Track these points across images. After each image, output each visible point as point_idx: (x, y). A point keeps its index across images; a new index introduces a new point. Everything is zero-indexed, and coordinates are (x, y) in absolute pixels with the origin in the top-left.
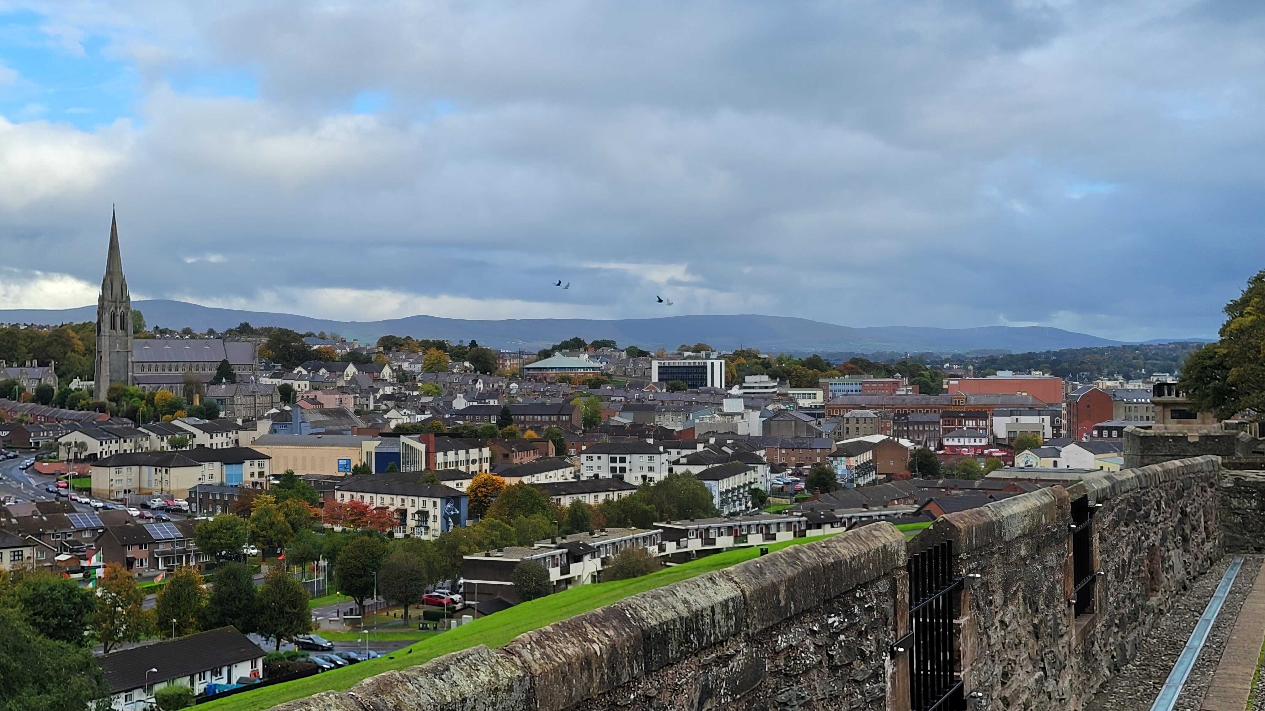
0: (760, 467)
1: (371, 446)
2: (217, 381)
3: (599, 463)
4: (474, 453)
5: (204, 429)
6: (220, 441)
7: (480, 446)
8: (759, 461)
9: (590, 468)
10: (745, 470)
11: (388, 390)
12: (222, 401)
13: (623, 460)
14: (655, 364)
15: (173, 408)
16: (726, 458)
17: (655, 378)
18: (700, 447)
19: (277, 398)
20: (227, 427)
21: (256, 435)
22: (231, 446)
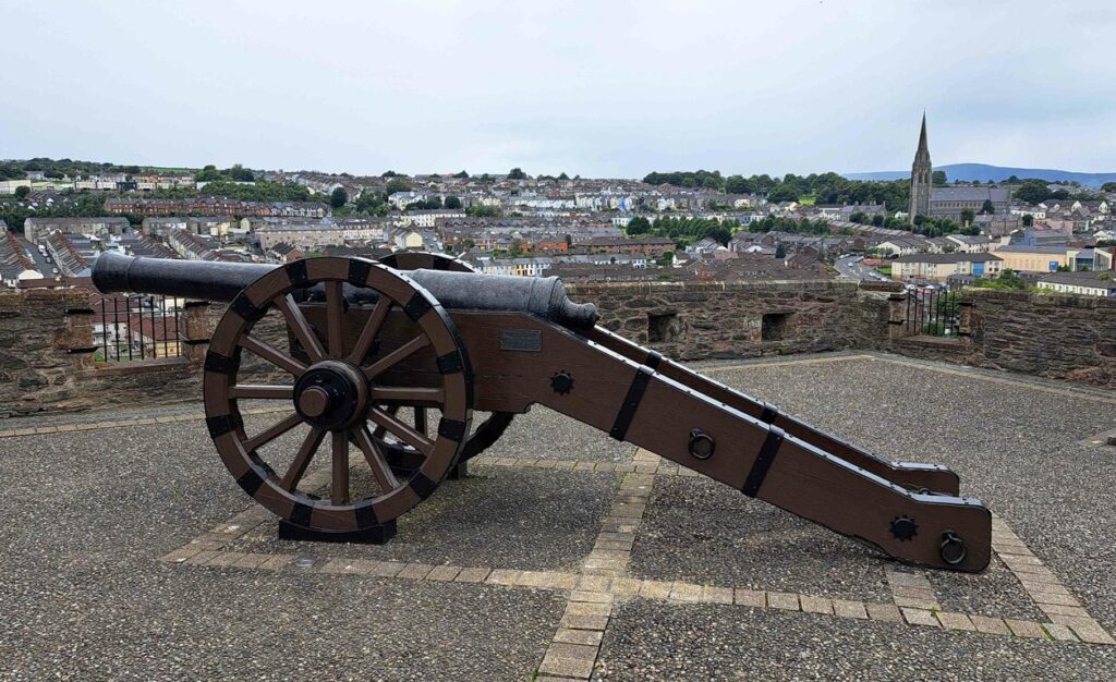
1: (1075, 254)
2: (981, 213)
11: (1101, 218)
12: (983, 224)
15: (951, 228)
19: (1021, 223)
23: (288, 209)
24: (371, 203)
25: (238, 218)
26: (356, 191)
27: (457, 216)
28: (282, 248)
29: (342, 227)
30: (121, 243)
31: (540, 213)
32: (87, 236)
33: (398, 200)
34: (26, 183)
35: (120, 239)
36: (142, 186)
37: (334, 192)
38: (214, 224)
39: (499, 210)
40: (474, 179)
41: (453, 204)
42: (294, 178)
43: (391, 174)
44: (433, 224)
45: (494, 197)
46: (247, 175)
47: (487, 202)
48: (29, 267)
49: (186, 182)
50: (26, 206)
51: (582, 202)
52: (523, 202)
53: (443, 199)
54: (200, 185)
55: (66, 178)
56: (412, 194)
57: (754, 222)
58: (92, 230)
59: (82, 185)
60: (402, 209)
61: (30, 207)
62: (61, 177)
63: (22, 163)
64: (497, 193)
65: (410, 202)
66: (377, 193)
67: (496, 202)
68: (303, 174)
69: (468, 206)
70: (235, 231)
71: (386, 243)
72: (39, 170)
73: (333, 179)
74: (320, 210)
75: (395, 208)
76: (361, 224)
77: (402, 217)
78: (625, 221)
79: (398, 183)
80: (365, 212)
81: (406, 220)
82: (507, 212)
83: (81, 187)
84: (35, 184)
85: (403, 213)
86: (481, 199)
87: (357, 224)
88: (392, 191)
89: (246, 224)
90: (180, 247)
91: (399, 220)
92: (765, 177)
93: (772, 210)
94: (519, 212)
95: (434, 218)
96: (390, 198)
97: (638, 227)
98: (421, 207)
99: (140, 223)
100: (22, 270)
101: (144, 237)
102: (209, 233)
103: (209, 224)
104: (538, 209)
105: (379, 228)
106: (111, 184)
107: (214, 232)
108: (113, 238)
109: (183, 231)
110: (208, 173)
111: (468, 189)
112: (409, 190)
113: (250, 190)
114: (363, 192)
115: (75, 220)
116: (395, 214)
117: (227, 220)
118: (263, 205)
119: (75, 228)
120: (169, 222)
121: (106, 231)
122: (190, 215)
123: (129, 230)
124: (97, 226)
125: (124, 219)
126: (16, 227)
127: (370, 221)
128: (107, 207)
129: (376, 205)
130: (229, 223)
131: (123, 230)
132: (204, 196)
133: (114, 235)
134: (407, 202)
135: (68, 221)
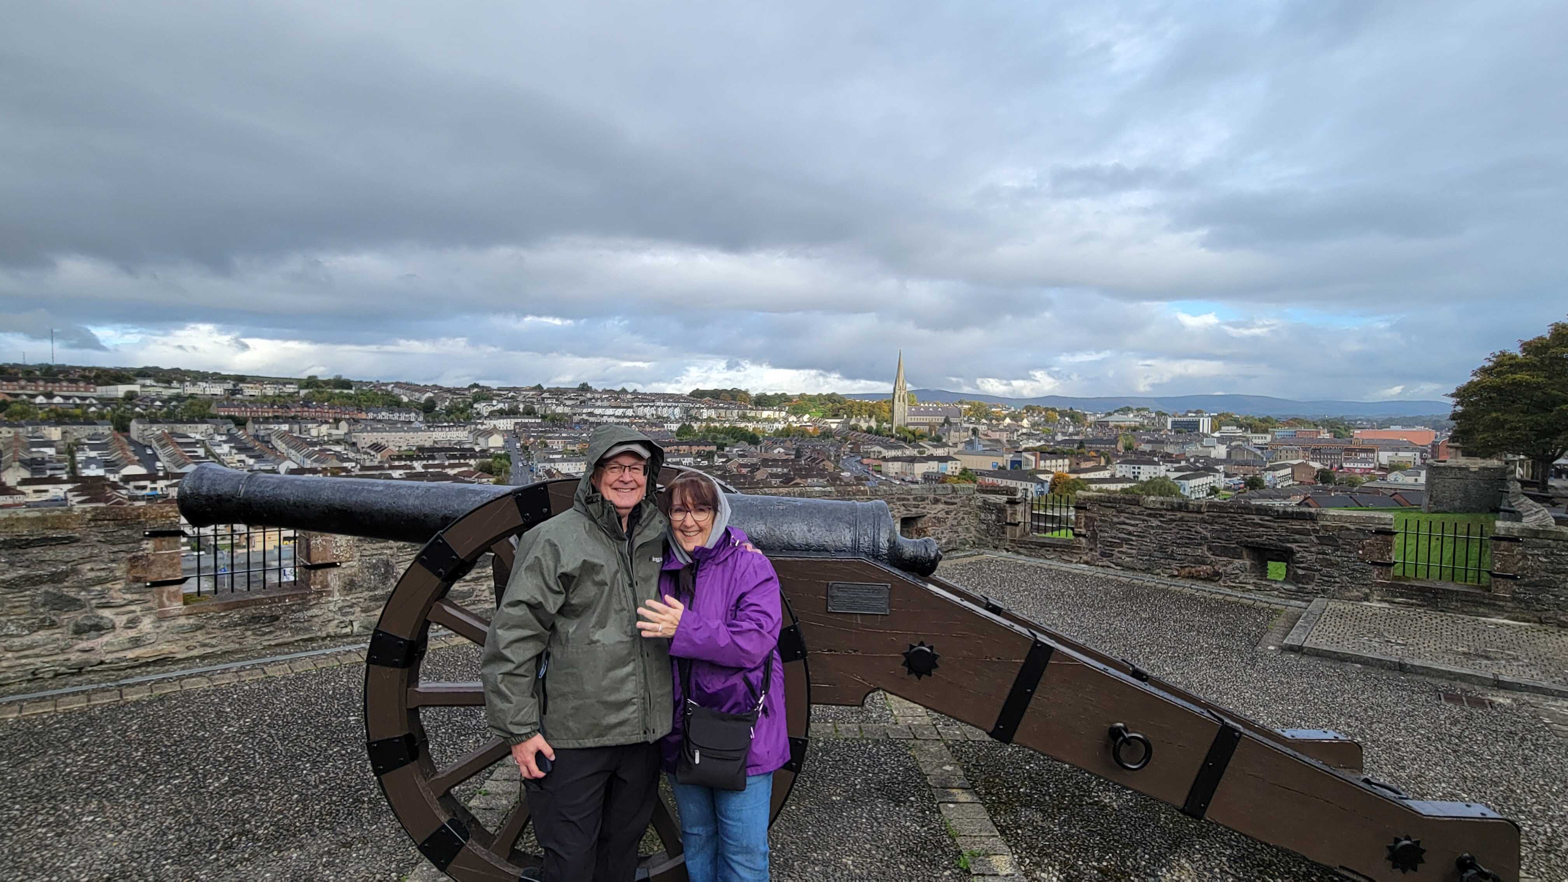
0: (1217, 475)
1: (1010, 457)
2: (943, 425)
3: (1127, 469)
4: (1060, 462)
5: (934, 446)
6: (940, 452)
7: (1063, 458)
8: (1217, 471)
9: (1121, 471)
10: (1207, 475)
11: (1024, 431)
12: (944, 434)
13: (1139, 468)
14: (1170, 420)
15: (922, 436)
16: (1198, 469)
17: (1169, 427)
18: (1183, 463)
19: (970, 433)
20: (945, 445)
21: (956, 450)
22: (946, 455)
23: (383, 414)
24: (458, 410)
25: (337, 421)
26: (444, 399)
27: (533, 421)
28: (377, 447)
29: (432, 429)
30: (225, 442)
31: (605, 419)
32: (192, 435)
33: (482, 408)
34: (135, 388)
35: (224, 438)
36: (248, 392)
37: (426, 400)
38: (314, 425)
39: (570, 417)
40: (549, 390)
41: (530, 412)
42: (390, 388)
43: (476, 386)
44: (512, 428)
45: (565, 405)
46: (347, 384)
47: (560, 410)
48: (132, 463)
49: (290, 389)
50: (133, 409)
51: (641, 411)
52: (589, 410)
53: (521, 406)
54: (303, 392)
55: (175, 384)
56: (495, 402)
57: (777, 429)
58: (197, 432)
59: (190, 390)
60: (486, 414)
61: (137, 409)
62: (169, 382)
63: (133, 369)
64: (568, 403)
65: (493, 409)
66: (464, 402)
67: (567, 410)
68: (398, 385)
69: (543, 413)
70: (334, 432)
71: (471, 443)
72: (150, 376)
73: (424, 389)
74: (413, 415)
75: (478, 413)
76: (449, 427)
77: (485, 422)
78: (675, 427)
79: (484, 394)
80: (452, 416)
81: (490, 424)
82: (576, 419)
83: (189, 392)
84: (144, 389)
85: (486, 418)
86: (554, 407)
87: (445, 427)
88: (477, 400)
89: (344, 427)
90: (281, 446)
91: (482, 424)
92: (784, 395)
93: (790, 420)
94: (586, 418)
95: (513, 423)
96: (475, 406)
97: (685, 430)
98: (502, 414)
99: (244, 424)
100: (126, 466)
101: (249, 436)
102: (309, 434)
103: (309, 426)
104: (602, 416)
105: (464, 430)
106: (218, 390)
107: (314, 432)
108: (218, 438)
109: (285, 432)
110: (311, 382)
111: (543, 399)
112: (492, 399)
113: (349, 397)
114: (452, 400)
115: (181, 422)
116: (479, 419)
117: (327, 422)
118: (360, 410)
119: (181, 428)
120: (272, 423)
121: (212, 431)
122: (292, 418)
123: (234, 430)
124: (203, 427)
125: (230, 420)
126: (122, 427)
127: (457, 424)
128: (213, 410)
129: (462, 411)
130: (328, 426)
131: (228, 430)
132: (307, 402)
133: (219, 434)
134: (490, 409)
135: (173, 423)
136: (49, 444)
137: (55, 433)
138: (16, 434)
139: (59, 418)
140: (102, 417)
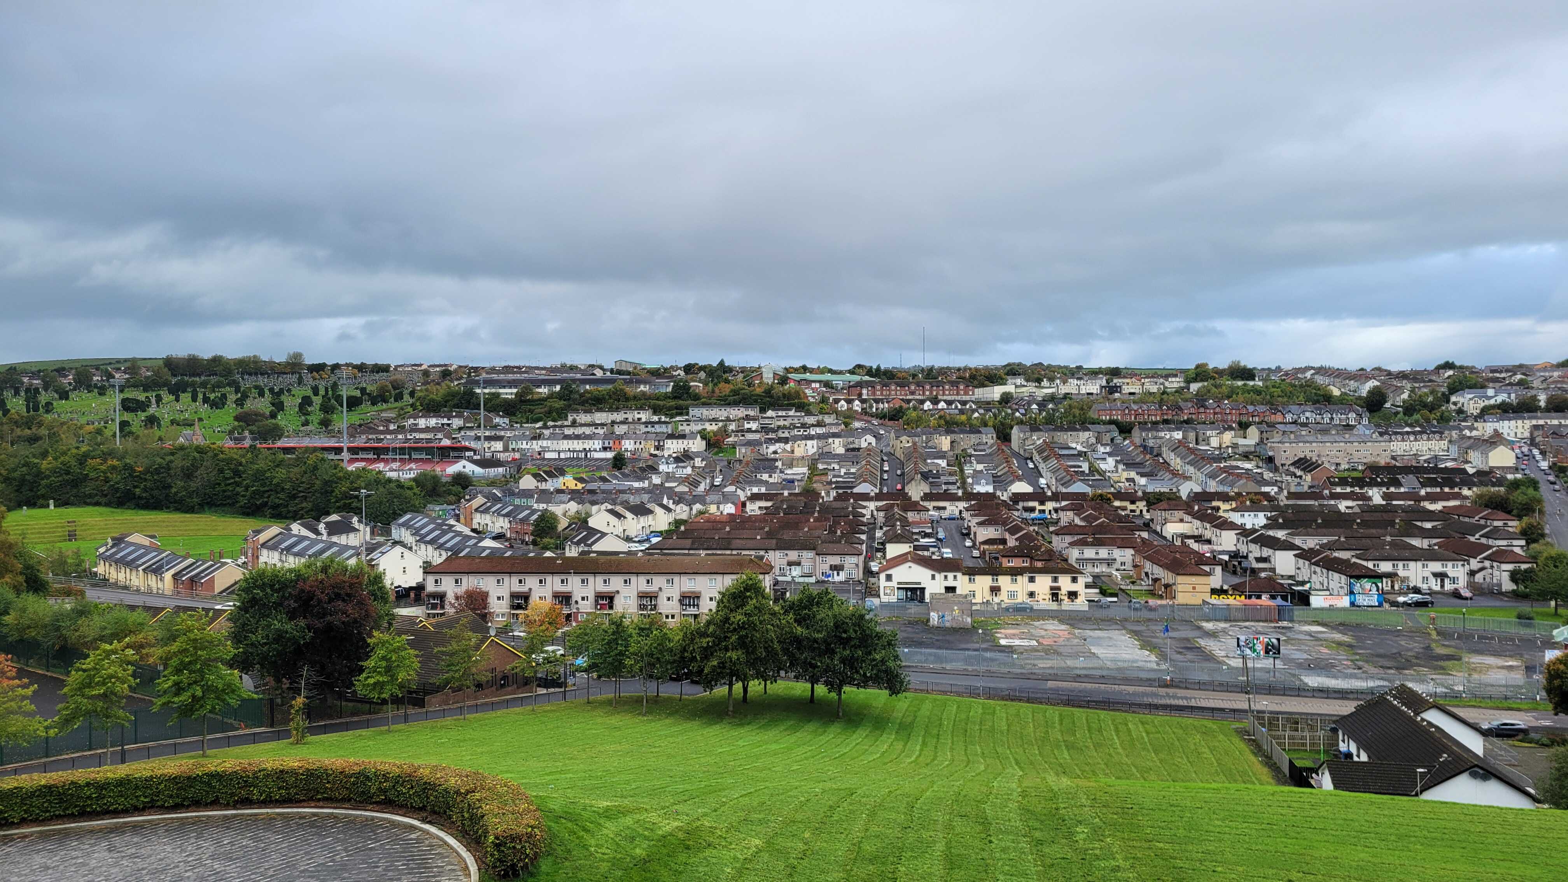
23: (1308, 414)
24: (1425, 405)
25: (1244, 426)
26: (1400, 390)
28: (1305, 464)
29: (1386, 437)
30: (1110, 454)
32: (1074, 445)
33: (1471, 402)
34: (1009, 388)
35: (1108, 449)
36: (1126, 389)
37: (1369, 392)
38: (1214, 432)
41: (1560, 405)
42: (1310, 375)
43: (1450, 365)
44: (1529, 435)
46: (1250, 374)
48: (1020, 479)
49: (1175, 383)
50: (1013, 414)
53: (1542, 398)
54: (1194, 387)
56: (1490, 392)
58: (1078, 441)
59: (1064, 389)
60: (1475, 412)
61: (1016, 414)
62: (1039, 380)
65: (1487, 403)
66: (1433, 392)
68: (1321, 370)
70: (1241, 441)
71: (1455, 460)
72: (1019, 375)
73: (1362, 375)
74: (1352, 415)
75: (1460, 411)
76: (1414, 433)
77: (1476, 425)
79: (1465, 377)
80: (1416, 416)
81: (1487, 428)
83: (1063, 392)
84: (1019, 390)
85: (1476, 418)
87: (1408, 433)
88: (1455, 388)
89: (1253, 437)
90: (1176, 462)
91: (1472, 428)
95: (1528, 426)
96: (1453, 399)
98: (1506, 410)
99: (1130, 432)
100: (1012, 482)
101: (1136, 447)
102: (1208, 444)
103: (1208, 433)
105: (1441, 439)
106: (1093, 387)
107: (1214, 442)
108: (1102, 449)
109: (1179, 441)
110: (1201, 373)
112: (1484, 387)
113: (1257, 391)
114: (1413, 390)
115: (1061, 429)
116: (1465, 420)
117: (1231, 428)
118: (1275, 410)
119: (1063, 437)
120: (1162, 430)
121: (1093, 440)
122: (1187, 422)
123: (1119, 439)
124: (1084, 435)
125: (1113, 427)
126: (1004, 437)
127: (1426, 430)
128: (1092, 414)
129: (1432, 408)
130: (1233, 432)
131: (1112, 440)
132: (1200, 400)
133: (1102, 445)
134: (1482, 404)
135: (1054, 430)
136: (942, 455)
137: (945, 442)
138: (914, 444)
139: (949, 426)
140: (986, 425)
